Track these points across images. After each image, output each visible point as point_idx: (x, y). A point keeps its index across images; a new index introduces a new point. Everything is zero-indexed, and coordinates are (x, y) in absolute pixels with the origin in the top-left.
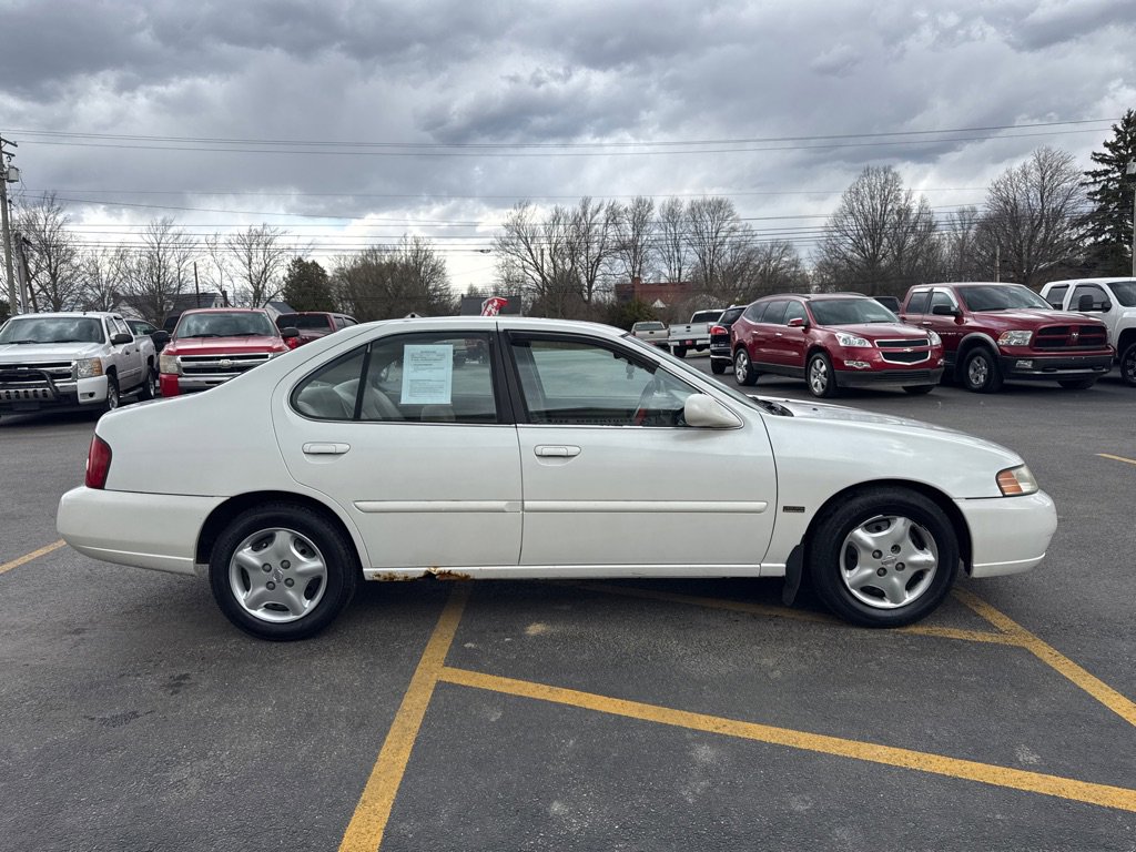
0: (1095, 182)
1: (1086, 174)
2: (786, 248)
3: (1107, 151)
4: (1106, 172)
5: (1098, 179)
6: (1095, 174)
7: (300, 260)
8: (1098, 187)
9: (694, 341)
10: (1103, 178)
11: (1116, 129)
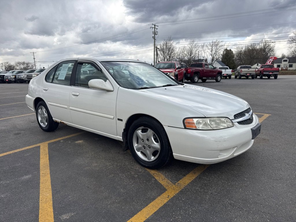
7: (226, 49)
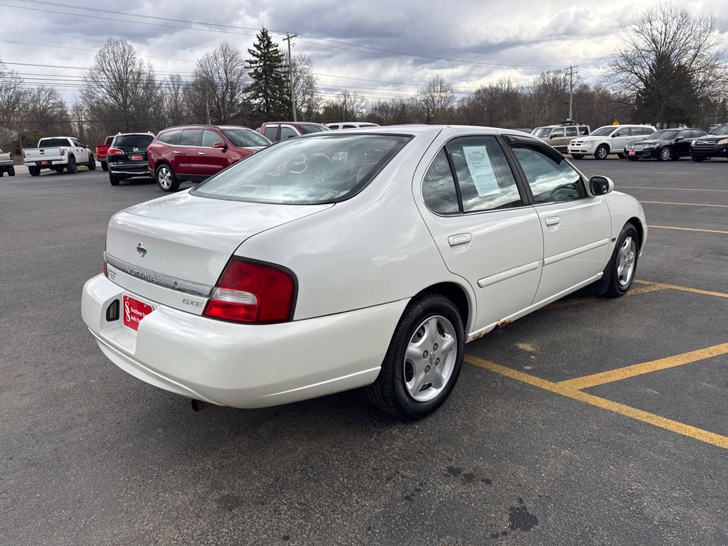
0: (251, 67)
1: (247, 61)
2: (51, 93)
3: (255, 49)
4: (256, 62)
5: (252, 65)
6: (251, 62)
8: (252, 71)
9: (50, 162)
10: (255, 65)
11: (258, 37)
